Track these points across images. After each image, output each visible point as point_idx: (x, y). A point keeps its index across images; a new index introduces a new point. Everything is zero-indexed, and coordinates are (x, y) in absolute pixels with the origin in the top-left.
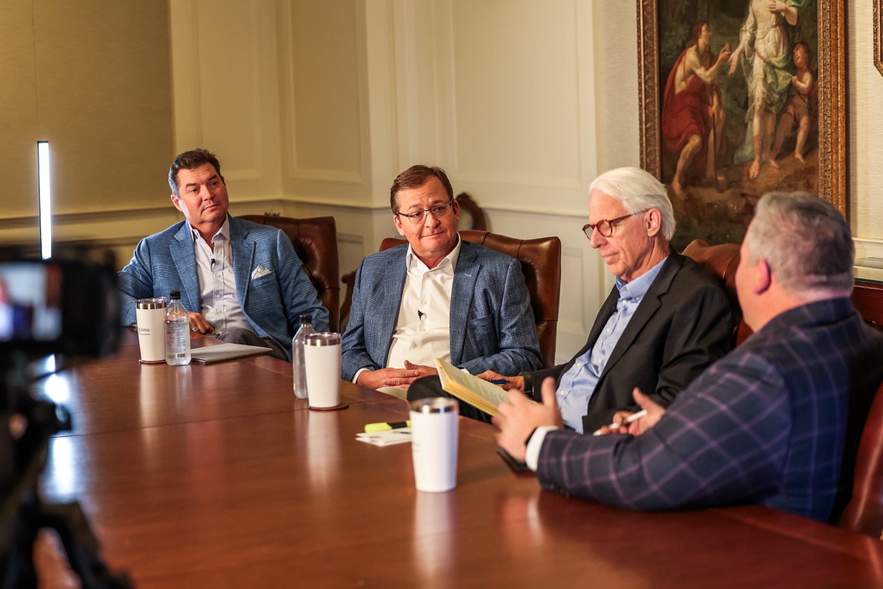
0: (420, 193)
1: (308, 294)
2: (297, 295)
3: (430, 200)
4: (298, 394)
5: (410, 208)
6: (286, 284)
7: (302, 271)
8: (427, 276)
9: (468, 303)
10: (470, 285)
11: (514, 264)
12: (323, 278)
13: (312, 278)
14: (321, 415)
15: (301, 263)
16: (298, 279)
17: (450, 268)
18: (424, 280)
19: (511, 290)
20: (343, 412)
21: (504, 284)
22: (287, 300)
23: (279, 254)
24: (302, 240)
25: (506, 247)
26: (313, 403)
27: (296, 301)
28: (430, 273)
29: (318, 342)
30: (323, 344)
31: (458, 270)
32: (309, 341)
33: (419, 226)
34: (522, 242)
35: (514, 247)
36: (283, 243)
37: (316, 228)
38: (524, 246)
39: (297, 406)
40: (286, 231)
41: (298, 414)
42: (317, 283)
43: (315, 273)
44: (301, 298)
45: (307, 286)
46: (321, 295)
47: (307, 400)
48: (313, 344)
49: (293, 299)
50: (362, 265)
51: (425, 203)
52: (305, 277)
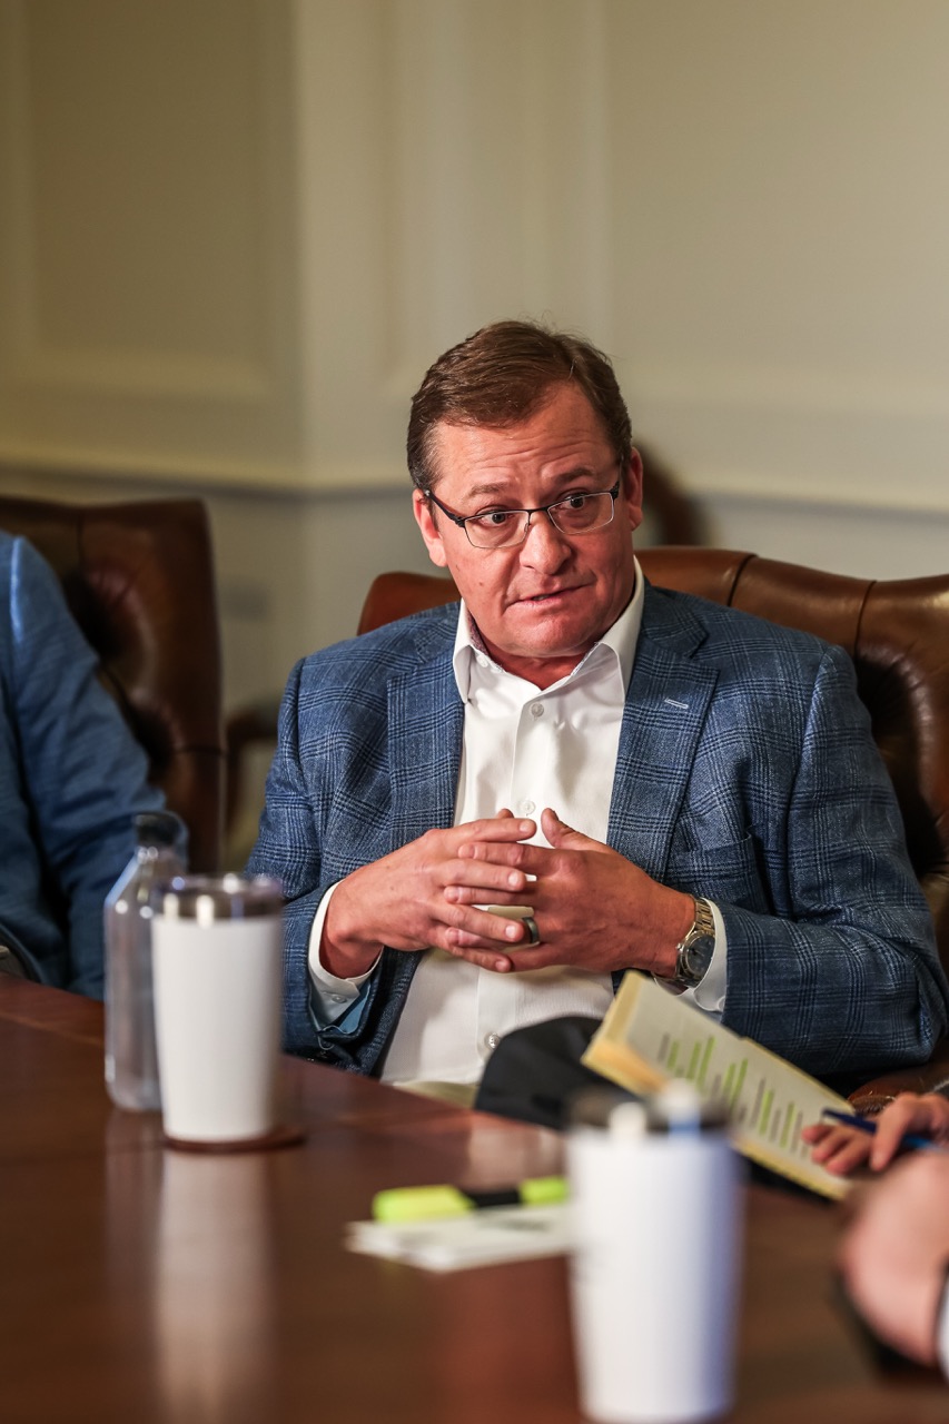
0: (512, 446)
1: (117, 766)
2: (78, 769)
3: (547, 472)
4: (126, 1097)
5: (473, 493)
6: (38, 728)
7: (95, 685)
8: (533, 712)
9: (674, 797)
10: (684, 738)
11: (837, 662)
12: (167, 713)
13: (130, 712)
14: (208, 1167)
15: (90, 658)
16: (82, 711)
17: (613, 684)
18: (524, 727)
19: (825, 746)
20: (285, 1159)
21: (804, 726)
22: (43, 785)
23: (17, 623)
24: (95, 578)
25: (817, 605)
26: (180, 1125)
27: (75, 789)
28: (544, 703)
29: (205, 907)
30: (223, 912)
31: (642, 688)
32: (171, 904)
33: (500, 558)
34: (870, 589)
35: (845, 606)
36: (28, 585)
37: (143, 537)
38: (880, 604)
39: (114, 1138)
40: (39, 544)
41: (116, 1165)
42: (145, 729)
43: (140, 694)
44: (91, 781)
45: (115, 737)
46: (159, 773)
47: (155, 1116)
48: (187, 913)
49: (64, 779)
50: (298, 685)
51: (529, 483)
52: (107, 706)
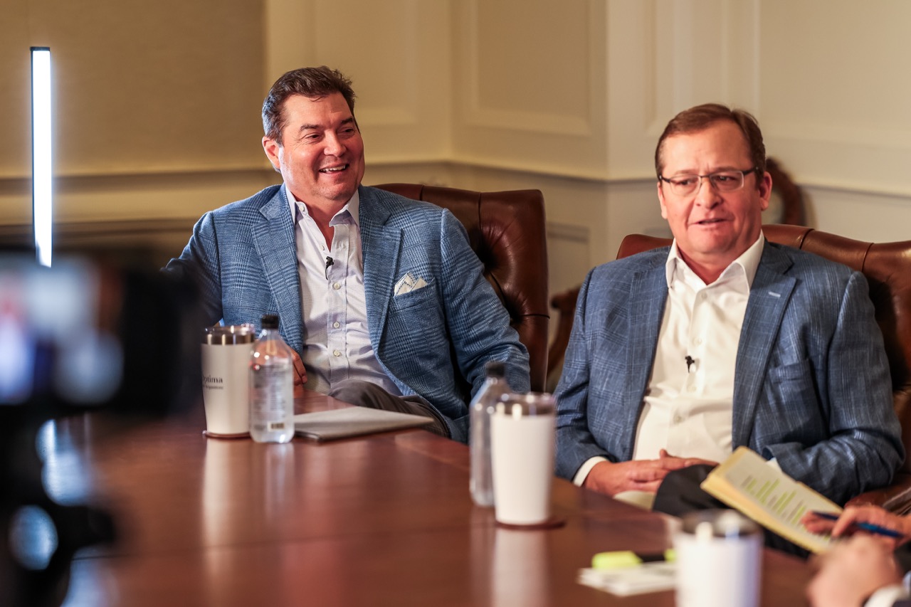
1: (495, 319)
2: (476, 322)
4: (479, 498)
6: (455, 304)
7: (483, 278)
8: (702, 296)
9: (771, 339)
10: (777, 311)
11: (857, 278)
12: (521, 296)
13: (502, 294)
14: (518, 537)
15: (481, 267)
16: (476, 293)
17: (743, 282)
18: (697, 304)
20: (557, 533)
21: (839, 310)
22: (457, 332)
23: (443, 252)
24: (486, 229)
25: (842, 254)
26: (504, 515)
27: (475, 331)
28: (707, 291)
29: (517, 409)
30: (526, 412)
31: (758, 284)
32: (501, 407)
34: (870, 247)
35: (857, 256)
36: (450, 233)
37: (510, 208)
38: (874, 255)
39: (476, 520)
40: (456, 212)
41: (476, 534)
42: (508, 302)
43: (507, 287)
44: (483, 327)
45: (493, 306)
46: (516, 322)
47: (491, 510)
48: (508, 412)
49: (470, 328)
50: (590, 279)
52: (490, 290)
